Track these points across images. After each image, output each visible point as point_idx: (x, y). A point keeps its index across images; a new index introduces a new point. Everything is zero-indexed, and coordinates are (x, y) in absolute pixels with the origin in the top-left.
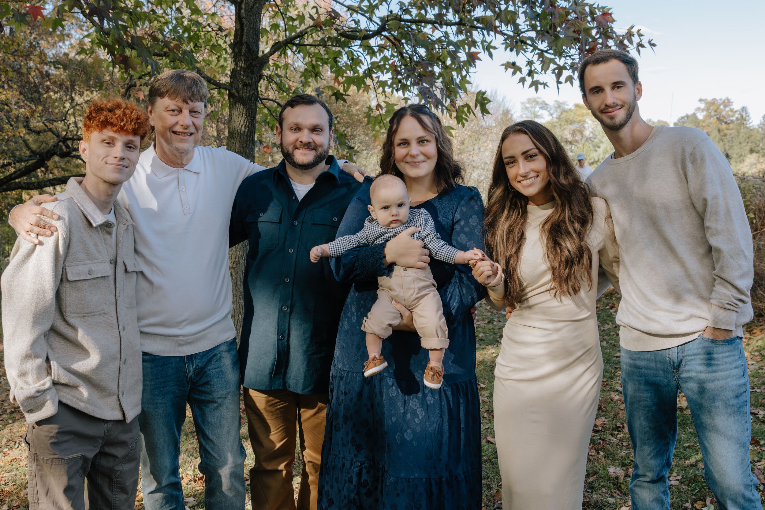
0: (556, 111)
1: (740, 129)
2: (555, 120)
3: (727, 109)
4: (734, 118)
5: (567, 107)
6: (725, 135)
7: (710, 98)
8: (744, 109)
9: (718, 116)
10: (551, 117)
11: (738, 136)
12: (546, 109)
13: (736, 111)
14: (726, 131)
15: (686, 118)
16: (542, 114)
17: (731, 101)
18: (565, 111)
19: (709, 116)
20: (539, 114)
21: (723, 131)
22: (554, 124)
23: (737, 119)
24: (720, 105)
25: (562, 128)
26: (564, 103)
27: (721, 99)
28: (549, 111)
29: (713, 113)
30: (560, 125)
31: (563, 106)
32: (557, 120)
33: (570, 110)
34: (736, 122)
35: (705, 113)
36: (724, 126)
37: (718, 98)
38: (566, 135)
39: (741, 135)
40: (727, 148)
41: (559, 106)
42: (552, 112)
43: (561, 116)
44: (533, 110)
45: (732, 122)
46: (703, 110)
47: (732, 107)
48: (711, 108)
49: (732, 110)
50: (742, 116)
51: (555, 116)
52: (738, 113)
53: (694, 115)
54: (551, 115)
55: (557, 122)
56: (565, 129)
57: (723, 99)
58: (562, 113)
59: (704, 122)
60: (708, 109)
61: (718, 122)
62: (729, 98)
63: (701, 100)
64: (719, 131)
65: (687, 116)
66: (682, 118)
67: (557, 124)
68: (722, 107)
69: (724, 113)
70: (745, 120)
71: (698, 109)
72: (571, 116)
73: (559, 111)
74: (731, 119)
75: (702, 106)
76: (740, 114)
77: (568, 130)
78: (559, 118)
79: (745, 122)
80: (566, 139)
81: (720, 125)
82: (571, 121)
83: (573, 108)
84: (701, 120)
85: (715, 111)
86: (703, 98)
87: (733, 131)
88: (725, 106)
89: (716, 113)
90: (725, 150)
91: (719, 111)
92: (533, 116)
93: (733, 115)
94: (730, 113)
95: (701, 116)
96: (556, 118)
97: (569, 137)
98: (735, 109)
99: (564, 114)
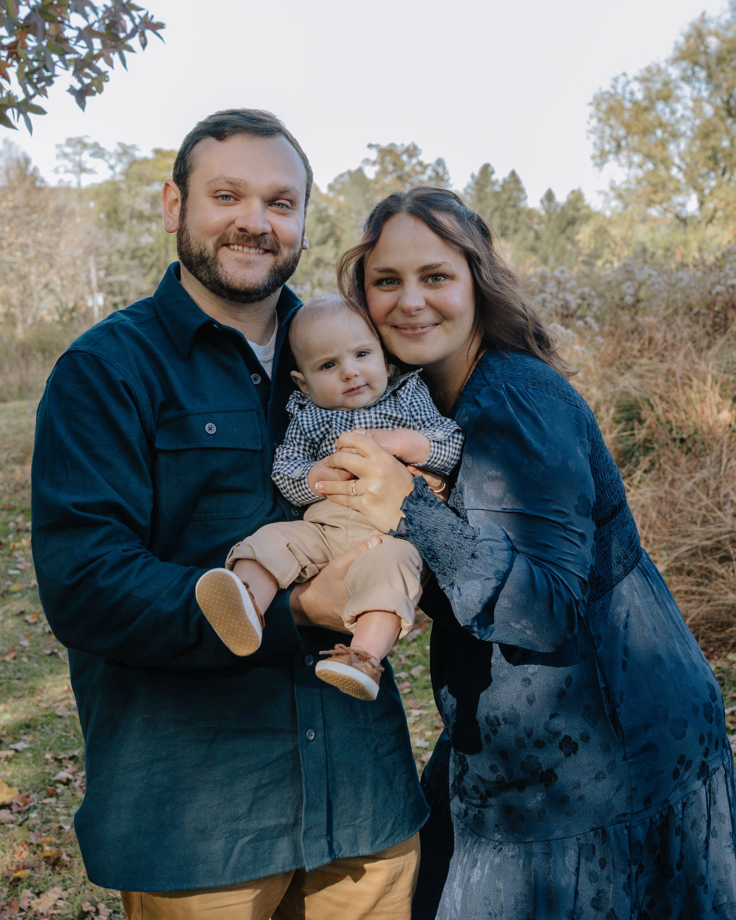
0: (120, 161)
2: (119, 177)
3: (414, 161)
4: (424, 177)
5: (139, 154)
7: (384, 144)
8: (440, 162)
9: (399, 173)
10: (111, 173)
12: (102, 158)
13: (428, 165)
15: (347, 177)
17: (419, 147)
18: (134, 162)
19: (382, 174)
20: (88, 166)
22: (117, 185)
23: (430, 178)
24: (402, 155)
25: (133, 192)
26: (133, 147)
27: (402, 145)
28: (107, 161)
29: (390, 168)
30: (130, 187)
31: (131, 151)
32: (122, 178)
33: (145, 159)
35: (377, 168)
37: (398, 143)
38: (140, 205)
41: (126, 153)
42: (112, 162)
43: (131, 171)
44: (77, 158)
45: (422, 183)
46: (374, 163)
47: (421, 158)
48: (388, 159)
49: (420, 163)
50: (437, 173)
51: (118, 169)
52: (431, 168)
53: (360, 170)
54: (112, 168)
55: (122, 181)
56: (137, 193)
57: (406, 144)
58: (130, 166)
59: (376, 181)
60: (381, 161)
61: (398, 183)
63: (370, 146)
65: (349, 173)
66: (341, 176)
67: (122, 185)
68: (405, 158)
69: (408, 168)
70: (443, 179)
71: (366, 161)
72: (147, 171)
73: (125, 159)
74: (421, 178)
75: (373, 155)
76: (434, 170)
78: (126, 174)
83: (150, 155)
84: (370, 181)
85: (394, 164)
86: (374, 143)
88: (411, 156)
89: (395, 168)
91: (400, 163)
92: (78, 169)
93: (423, 173)
94: (418, 168)
95: (371, 172)
96: (122, 173)
97: (146, 208)
98: (426, 162)
99: (136, 167)
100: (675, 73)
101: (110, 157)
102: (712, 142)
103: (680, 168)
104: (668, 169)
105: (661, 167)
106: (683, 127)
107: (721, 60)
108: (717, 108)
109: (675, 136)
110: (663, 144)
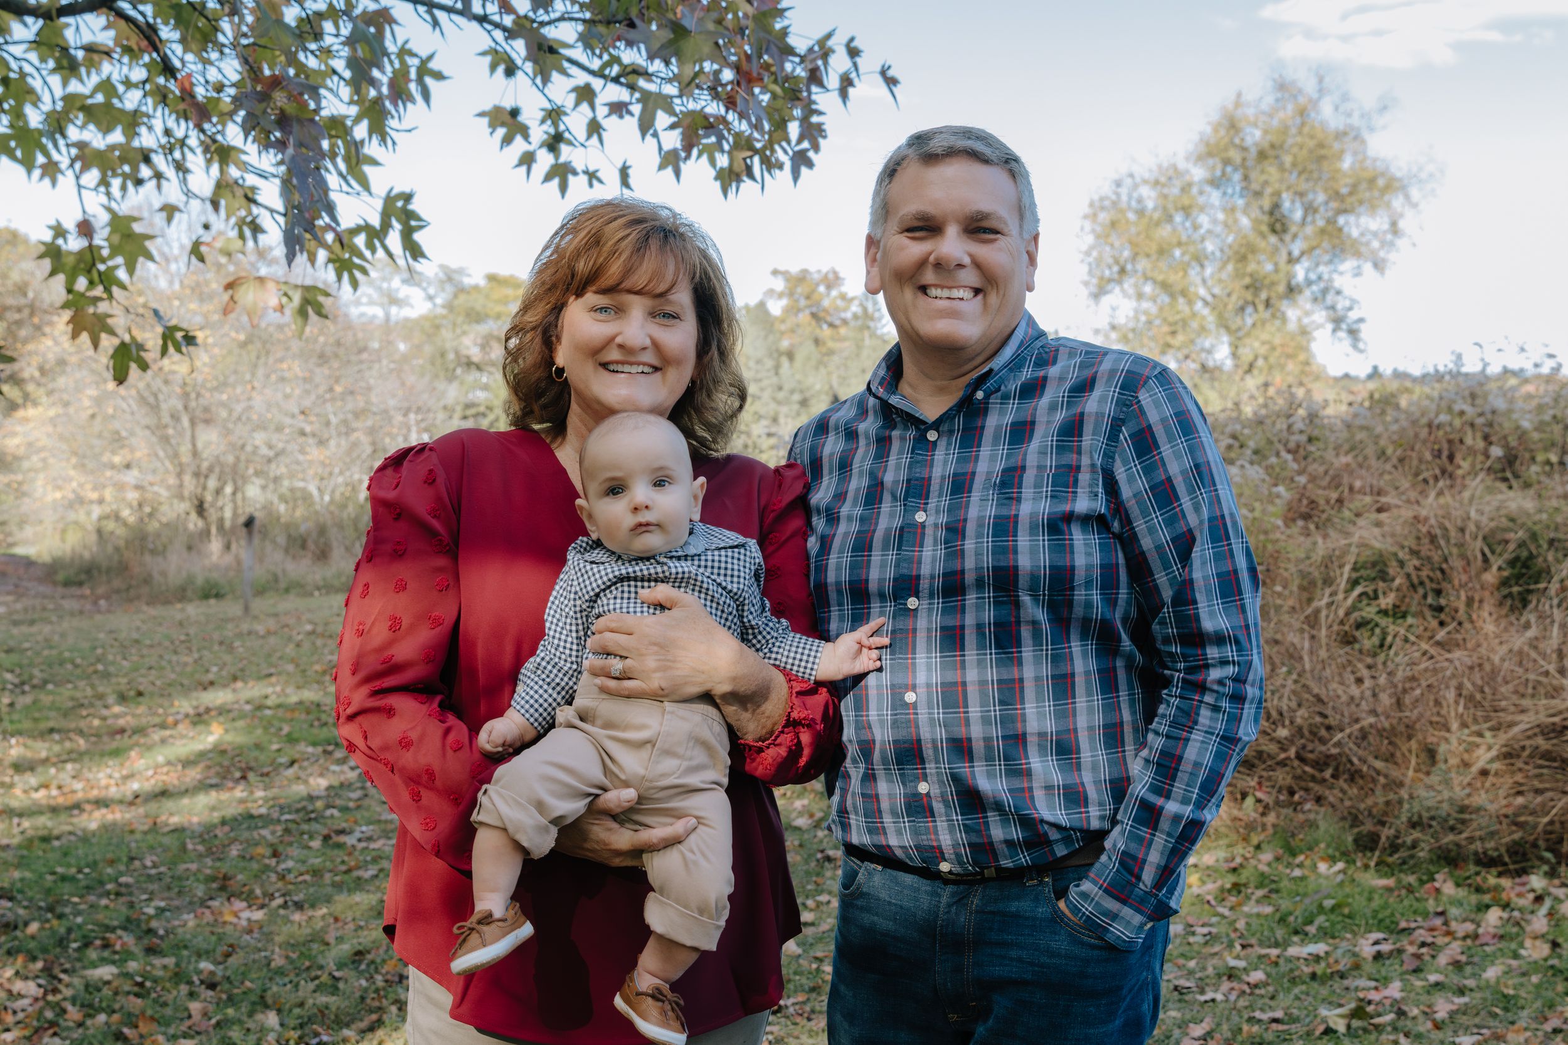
0: (443, 290)
1: (863, 340)
2: (440, 311)
3: (834, 293)
4: (848, 315)
5: (467, 281)
6: (831, 353)
7: (794, 269)
9: (814, 310)
10: (429, 305)
11: (858, 355)
12: (418, 285)
13: (852, 299)
14: (831, 344)
16: (407, 297)
17: (841, 275)
18: (461, 290)
19: (792, 310)
20: (400, 296)
21: (824, 343)
22: (437, 322)
23: (855, 317)
24: (817, 285)
25: (458, 331)
26: (461, 271)
27: (819, 271)
28: (425, 290)
29: (803, 302)
30: (454, 325)
31: (456, 277)
32: (444, 312)
33: (476, 288)
34: (852, 324)
35: (784, 302)
36: (826, 332)
37: (812, 269)
38: (468, 348)
39: (865, 353)
40: (835, 384)
41: (450, 279)
42: (432, 291)
43: (456, 302)
44: (385, 285)
45: (845, 322)
46: (781, 295)
47: (844, 289)
48: (799, 290)
49: (843, 297)
50: (865, 310)
51: (439, 301)
52: (856, 302)
53: (762, 305)
54: (430, 298)
55: (444, 317)
56: (464, 333)
57: (824, 270)
58: (455, 296)
59: (783, 321)
60: (791, 293)
61: (813, 323)
62: (837, 269)
63: (775, 272)
64: (817, 342)
67: (444, 322)
68: (822, 289)
69: (826, 303)
70: (872, 319)
71: (771, 292)
72: (479, 303)
73: (450, 289)
74: (843, 315)
75: (779, 285)
76: (861, 305)
77: (472, 336)
78: (449, 306)
79: (872, 324)
80: (468, 357)
81: (818, 331)
82: (478, 314)
83: (482, 282)
84: (776, 318)
85: (808, 297)
86: (782, 268)
87: (847, 344)
88: (829, 287)
89: (808, 302)
90: (831, 387)
91: (815, 297)
92: (385, 300)
93: (845, 310)
94: (839, 302)
95: (776, 308)
96: (443, 307)
97: (475, 353)
98: (851, 294)
99: (462, 298)
100: (1198, 173)
101: (429, 283)
102: (1252, 267)
103: (1206, 303)
104: (1190, 303)
105: (1181, 300)
106: (1210, 246)
107: (1262, 155)
108: (1256, 222)
109: (1200, 259)
110: (1185, 268)
